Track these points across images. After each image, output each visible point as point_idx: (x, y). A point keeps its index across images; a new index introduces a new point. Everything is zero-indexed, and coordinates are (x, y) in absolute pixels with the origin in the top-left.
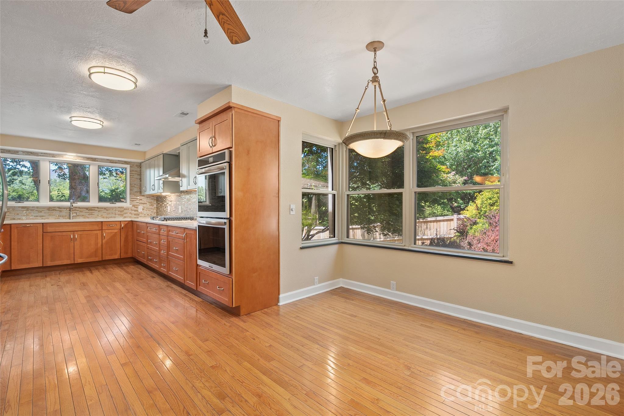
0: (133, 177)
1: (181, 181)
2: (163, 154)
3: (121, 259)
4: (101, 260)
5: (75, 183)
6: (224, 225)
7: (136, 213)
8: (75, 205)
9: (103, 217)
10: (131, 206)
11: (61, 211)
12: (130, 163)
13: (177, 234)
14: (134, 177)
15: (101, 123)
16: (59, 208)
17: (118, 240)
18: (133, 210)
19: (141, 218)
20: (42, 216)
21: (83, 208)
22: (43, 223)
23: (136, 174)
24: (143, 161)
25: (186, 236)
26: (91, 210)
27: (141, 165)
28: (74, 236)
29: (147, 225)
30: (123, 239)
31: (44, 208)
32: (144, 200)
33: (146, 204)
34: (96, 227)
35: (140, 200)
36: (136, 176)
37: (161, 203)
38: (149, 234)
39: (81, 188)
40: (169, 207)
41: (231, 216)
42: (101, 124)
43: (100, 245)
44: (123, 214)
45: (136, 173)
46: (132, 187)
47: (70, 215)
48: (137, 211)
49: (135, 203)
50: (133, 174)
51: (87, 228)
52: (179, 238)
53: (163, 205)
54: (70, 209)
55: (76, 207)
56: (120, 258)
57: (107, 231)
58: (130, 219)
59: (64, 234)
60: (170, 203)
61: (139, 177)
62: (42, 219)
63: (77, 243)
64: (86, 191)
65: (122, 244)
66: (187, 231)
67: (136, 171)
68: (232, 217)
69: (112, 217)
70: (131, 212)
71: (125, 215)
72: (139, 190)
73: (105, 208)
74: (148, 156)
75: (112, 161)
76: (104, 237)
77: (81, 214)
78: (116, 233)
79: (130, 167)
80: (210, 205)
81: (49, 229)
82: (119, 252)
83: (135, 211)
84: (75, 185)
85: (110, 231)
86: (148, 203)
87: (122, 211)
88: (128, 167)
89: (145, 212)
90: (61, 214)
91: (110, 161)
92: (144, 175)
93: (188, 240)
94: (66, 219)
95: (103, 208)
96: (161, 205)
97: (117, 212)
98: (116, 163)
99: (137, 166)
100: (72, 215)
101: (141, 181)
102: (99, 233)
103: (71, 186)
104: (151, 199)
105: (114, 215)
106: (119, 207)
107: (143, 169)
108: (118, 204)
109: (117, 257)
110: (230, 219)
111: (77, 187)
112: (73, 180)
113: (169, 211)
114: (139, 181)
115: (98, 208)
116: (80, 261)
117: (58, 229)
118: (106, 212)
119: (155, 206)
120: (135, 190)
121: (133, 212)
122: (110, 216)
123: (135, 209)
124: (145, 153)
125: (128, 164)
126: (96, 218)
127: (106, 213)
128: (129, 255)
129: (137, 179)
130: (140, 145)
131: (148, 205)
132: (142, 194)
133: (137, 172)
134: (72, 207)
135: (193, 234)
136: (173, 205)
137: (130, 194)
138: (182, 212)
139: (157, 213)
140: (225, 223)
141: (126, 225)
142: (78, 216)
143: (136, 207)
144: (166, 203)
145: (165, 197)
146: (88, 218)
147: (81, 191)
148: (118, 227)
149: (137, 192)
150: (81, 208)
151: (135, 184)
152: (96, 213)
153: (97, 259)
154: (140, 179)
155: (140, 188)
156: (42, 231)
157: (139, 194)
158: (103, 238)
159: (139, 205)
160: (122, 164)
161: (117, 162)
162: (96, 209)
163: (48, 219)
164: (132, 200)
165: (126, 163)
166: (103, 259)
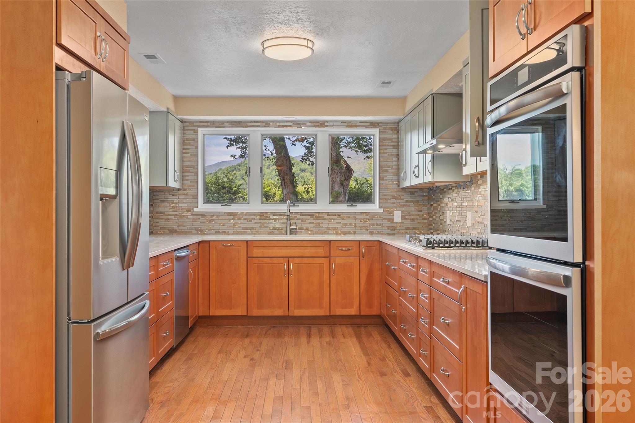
0: (385, 151)
1: (464, 152)
2: (432, 94)
3: (360, 316)
4: (329, 315)
6: (563, 287)
7: (390, 224)
10: (381, 210)
11: (275, 220)
12: (380, 124)
13: (448, 284)
14: (386, 153)
15: (310, 45)
17: (356, 279)
18: (384, 219)
21: (306, 215)
22: (247, 241)
23: (391, 146)
24: (402, 117)
25: (464, 295)
26: (319, 220)
27: (398, 126)
28: (288, 266)
29: (399, 253)
30: (364, 278)
31: (254, 215)
32: (405, 197)
34: (321, 252)
35: (398, 197)
36: (392, 151)
37: (435, 205)
38: (402, 274)
40: (449, 213)
41: (588, 255)
42: (308, 47)
43: (325, 286)
44: (367, 226)
45: (389, 144)
46: (383, 173)
48: (392, 220)
49: (388, 204)
50: (385, 146)
51: (308, 253)
52: (452, 295)
53: (439, 208)
54: (289, 217)
55: (297, 213)
56: (358, 314)
57: (338, 260)
58: (376, 239)
59: (275, 261)
60: (450, 205)
61: (395, 151)
63: (293, 280)
65: (362, 287)
66: (467, 282)
67: (389, 140)
68: (592, 258)
70: (379, 222)
71: (370, 230)
72: (395, 179)
73: (339, 215)
75: (350, 124)
76: (334, 270)
77: (304, 225)
78: (351, 267)
79: (380, 132)
80: (545, 207)
81: (256, 252)
82: (358, 303)
83: (388, 221)
85: (343, 260)
86: (411, 205)
87: (367, 220)
88: (376, 132)
89: (407, 223)
91: (346, 124)
92: (403, 146)
93: (468, 306)
94: (280, 234)
95: (336, 215)
96: (436, 208)
97: (358, 223)
98: (356, 127)
99: (391, 128)
100: (289, 228)
101: (399, 159)
102: (326, 262)
104: (417, 196)
106: (361, 213)
107: (402, 133)
108: (361, 207)
109: (353, 311)
110: (585, 266)
113: (448, 222)
114: (395, 159)
115: (328, 214)
116: (297, 312)
117: (267, 253)
118: (340, 223)
119: (426, 210)
120: (389, 177)
121: (385, 223)
122: (347, 230)
123: (389, 216)
124: (404, 100)
125: (376, 127)
126: (324, 233)
127: (341, 225)
128: (375, 311)
129: (392, 155)
130: (390, 83)
131: (412, 209)
132: (401, 187)
133: (392, 142)
134: (291, 214)
135: (480, 294)
137: (380, 186)
138: (473, 225)
139: (429, 225)
140: (567, 281)
141: (368, 250)
142: (297, 229)
143: (391, 214)
144: (443, 205)
148: (356, 252)
149: (392, 182)
150: (303, 215)
151: (388, 167)
152: (325, 224)
153: (321, 313)
154: (398, 155)
155: (398, 175)
156: (246, 254)
157: (395, 185)
158: (332, 273)
159: (396, 209)
160: (367, 127)
161: (357, 124)
162: (326, 217)
164: (383, 199)
165: (373, 125)
166: (332, 314)
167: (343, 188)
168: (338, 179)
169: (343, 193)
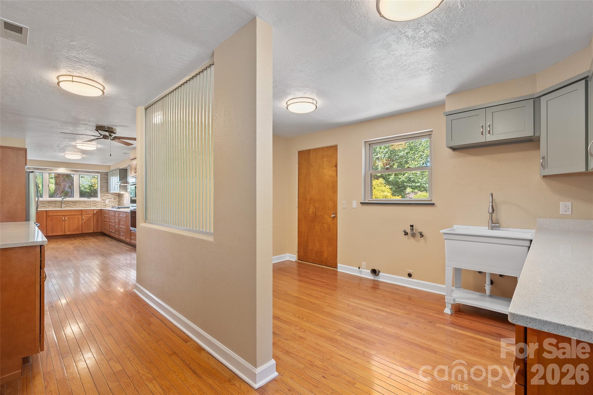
0: (102, 181)
1: (128, 186)
2: (119, 168)
3: (94, 233)
4: (81, 233)
5: (60, 180)
7: (105, 204)
8: (65, 200)
9: (83, 207)
10: (101, 200)
11: (56, 204)
13: (123, 215)
16: (55, 201)
17: (92, 222)
18: (102, 202)
19: (108, 208)
20: (45, 207)
21: (70, 202)
22: (46, 211)
24: (109, 171)
25: (125, 216)
26: (75, 203)
27: (107, 174)
28: (65, 218)
29: (108, 211)
30: (95, 221)
31: (46, 202)
32: (110, 196)
33: (111, 198)
34: (78, 213)
35: (107, 196)
36: (104, 181)
38: (110, 217)
39: (64, 184)
40: (125, 200)
43: (80, 224)
44: (95, 205)
46: (101, 188)
47: (61, 206)
48: (105, 203)
49: (103, 198)
50: (102, 179)
51: (72, 214)
52: (123, 217)
53: (122, 199)
54: (62, 202)
55: (65, 201)
57: (85, 216)
58: (100, 208)
59: (59, 217)
60: (126, 198)
61: (106, 181)
62: (45, 208)
63: (67, 222)
64: (68, 186)
65: (94, 224)
66: (127, 214)
67: (104, 178)
69: (88, 207)
70: (101, 204)
71: (97, 206)
72: (106, 190)
73: (84, 202)
74: (112, 169)
76: (83, 219)
77: (69, 205)
78: (90, 218)
79: (100, 175)
81: (50, 214)
82: (93, 229)
83: (104, 203)
84: (60, 182)
85: (87, 216)
86: (112, 198)
87: (95, 203)
88: (99, 175)
89: (110, 204)
90: (56, 205)
91: (87, 172)
92: (109, 180)
94: (59, 208)
95: (82, 202)
97: (92, 204)
98: (91, 173)
99: (105, 174)
100: (63, 206)
101: (107, 184)
102: (80, 216)
103: (56, 183)
104: (115, 195)
105: (90, 206)
106: (93, 201)
107: (109, 176)
108: (93, 199)
109: (91, 231)
111: (61, 184)
112: (58, 178)
113: (125, 203)
115: (79, 201)
116: (68, 233)
117: (55, 214)
119: (117, 200)
120: (104, 189)
121: (103, 204)
122: (87, 206)
123: (104, 202)
124: (110, 166)
125: (99, 173)
126: (78, 208)
127: (85, 205)
128: (99, 231)
129: (105, 182)
131: (112, 199)
132: (108, 192)
134: (63, 201)
135: (129, 215)
136: (127, 199)
137: (100, 192)
139: (119, 204)
140: (136, 208)
141: (97, 212)
142: (67, 206)
143: (105, 201)
144: (123, 198)
145: (123, 194)
146: (73, 208)
147: (65, 186)
148: (92, 213)
149: (105, 191)
150: (68, 202)
151: (104, 186)
152: (78, 205)
153: (79, 233)
154: (107, 182)
155: (107, 189)
156: (46, 215)
157: (106, 192)
159: (106, 199)
160: (95, 173)
162: (78, 202)
163: (48, 208)
164: (101, 196)
165: (98, 172)
166: (83, 233)
167: (71, 189)
168: (67, 185)
169: (70, 192)
